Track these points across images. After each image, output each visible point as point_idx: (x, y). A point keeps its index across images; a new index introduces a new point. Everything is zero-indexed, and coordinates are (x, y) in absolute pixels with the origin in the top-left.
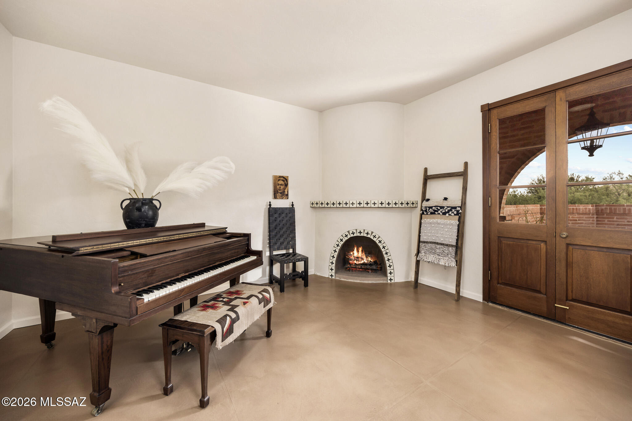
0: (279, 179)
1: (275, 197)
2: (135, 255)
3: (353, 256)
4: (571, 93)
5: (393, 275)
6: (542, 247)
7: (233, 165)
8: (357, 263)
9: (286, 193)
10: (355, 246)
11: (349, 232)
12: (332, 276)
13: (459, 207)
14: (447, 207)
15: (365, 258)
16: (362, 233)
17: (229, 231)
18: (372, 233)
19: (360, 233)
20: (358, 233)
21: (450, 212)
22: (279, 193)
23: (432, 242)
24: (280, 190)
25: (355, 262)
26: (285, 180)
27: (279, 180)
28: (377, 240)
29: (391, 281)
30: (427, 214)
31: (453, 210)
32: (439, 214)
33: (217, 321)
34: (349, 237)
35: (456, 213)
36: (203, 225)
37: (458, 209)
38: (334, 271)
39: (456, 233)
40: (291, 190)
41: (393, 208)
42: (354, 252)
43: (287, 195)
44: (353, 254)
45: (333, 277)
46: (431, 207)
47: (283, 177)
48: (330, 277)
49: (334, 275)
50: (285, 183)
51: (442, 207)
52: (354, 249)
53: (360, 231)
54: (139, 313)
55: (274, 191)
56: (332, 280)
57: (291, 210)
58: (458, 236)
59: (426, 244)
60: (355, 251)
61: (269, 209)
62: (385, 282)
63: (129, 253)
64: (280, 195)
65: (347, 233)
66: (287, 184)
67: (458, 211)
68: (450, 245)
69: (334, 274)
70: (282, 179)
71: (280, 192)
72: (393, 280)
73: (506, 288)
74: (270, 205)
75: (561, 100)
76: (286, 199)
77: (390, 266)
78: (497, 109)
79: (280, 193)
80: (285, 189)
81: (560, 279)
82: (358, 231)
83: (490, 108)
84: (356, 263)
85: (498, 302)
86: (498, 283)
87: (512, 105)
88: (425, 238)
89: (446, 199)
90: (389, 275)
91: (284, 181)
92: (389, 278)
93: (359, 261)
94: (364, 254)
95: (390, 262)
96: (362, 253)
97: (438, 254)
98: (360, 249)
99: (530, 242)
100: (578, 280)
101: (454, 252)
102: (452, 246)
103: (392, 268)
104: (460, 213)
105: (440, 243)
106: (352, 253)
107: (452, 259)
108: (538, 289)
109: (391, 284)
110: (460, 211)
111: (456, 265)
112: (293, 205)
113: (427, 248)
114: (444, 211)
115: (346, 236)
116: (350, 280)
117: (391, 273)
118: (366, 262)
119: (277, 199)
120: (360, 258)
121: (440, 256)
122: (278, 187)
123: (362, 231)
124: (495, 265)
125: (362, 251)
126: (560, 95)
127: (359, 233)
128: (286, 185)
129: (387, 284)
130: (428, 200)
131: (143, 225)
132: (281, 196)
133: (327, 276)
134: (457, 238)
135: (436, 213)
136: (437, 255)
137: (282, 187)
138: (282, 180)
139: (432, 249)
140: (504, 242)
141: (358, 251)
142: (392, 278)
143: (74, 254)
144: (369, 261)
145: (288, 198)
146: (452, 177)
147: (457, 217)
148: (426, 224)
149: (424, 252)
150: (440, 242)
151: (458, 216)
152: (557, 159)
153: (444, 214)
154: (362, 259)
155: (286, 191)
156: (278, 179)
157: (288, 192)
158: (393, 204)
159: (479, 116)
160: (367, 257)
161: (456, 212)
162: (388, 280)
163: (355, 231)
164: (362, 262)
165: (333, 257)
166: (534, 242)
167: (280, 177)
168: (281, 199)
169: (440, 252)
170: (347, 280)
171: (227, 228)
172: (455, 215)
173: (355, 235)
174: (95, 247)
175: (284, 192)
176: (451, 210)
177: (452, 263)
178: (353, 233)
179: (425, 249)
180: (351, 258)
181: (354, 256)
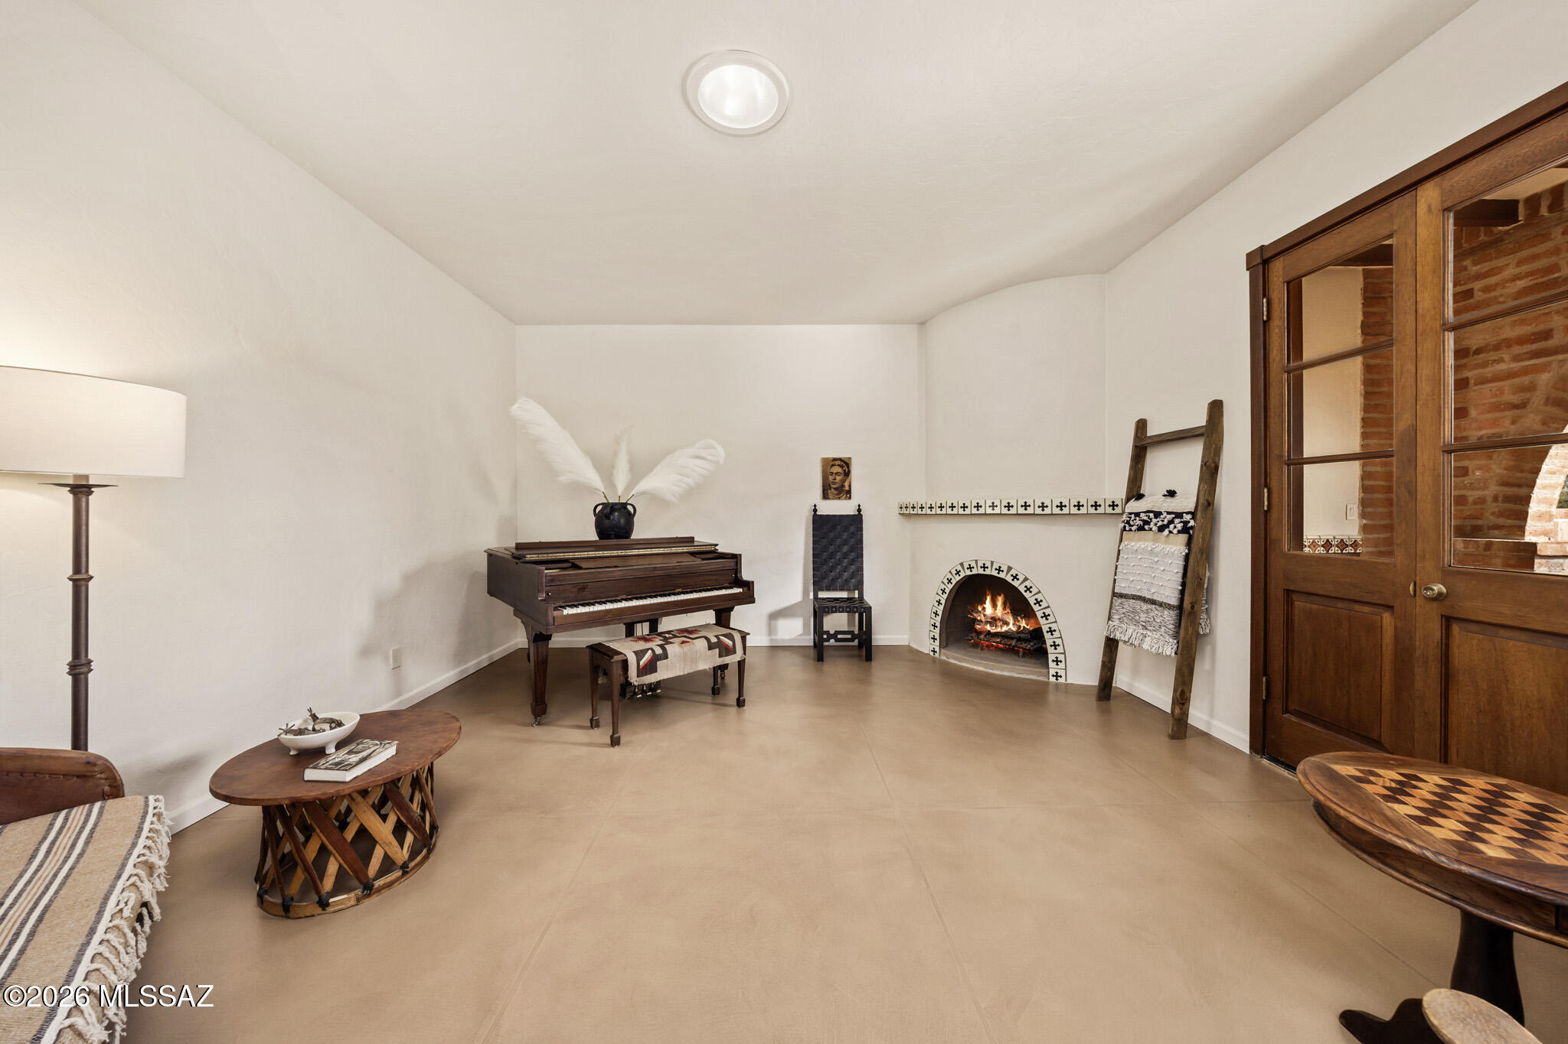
0: (833, 463)
1: (825, 496)
2: (575, 567)
3: (982, 615)
4: (1455, 184)
5: (1062, 665)
6: (1384, 621)
7: (721, 450)
8: (993, 630)
9: (847, 488)
10: (988, 592)
11: (962, 564)
12: (934, 651)
13: (1187, 513)
14: (1169, 513)
15: (1012, 619)
16: (987, 568)
17: (721, 549)
18: (1010, 569)
19: (984, 567)
20: (979, 568)
21: (1172, 526)
22: (832, 490)
23: (1136, 596)
24: (835, 483)
25: (988, 627)
26: (845, 465)
27: (833, 465)
28: (1021, 584)
29: (1057, 679)
30: (1131, 530)
31: (1177, 521)
32: (1151, 529)
33: (634, 652)
34: (962, 574)
35: (1180, 528)
36: (691, 540)
37: (1187, 517)
38: (937, 642)
39: (1180, 575)
40: (857, 481)
41: (1071, 516)
42: (985, 606)
43: (849, 492)
44: (984, 609)
45: (937, 655)
46: (1137, 515)
47: (840, 459)
48: (932, 654)
49: (938, 651)
50: (845, 471)
51: (1157, 514)
52: (986, 599)
53: (984, 564)
54: (556, 624)
55: (823, 486)
56: (934, 660)
57: (855, 521)
58: (1183, 584)
59: (1123, 600)
60: (988, 604)
61: (814, 515)
62: (1041, 678)
63: (570, 565)
64: (836, 492)
65: (959, 568)
66: (849, 472)
67: (1186, 523)
68: (1165, 604)
69: (937, 649)
70: (839, 462)
71: (834, 486)
72: (1064, 677)
73: (1301, 725)
74: (815, 510)
75: (1430, 210)
76: (845, 499)
77: (1055, 646)
78: (1282, 258)
79: (835, 489)
80: (843, 481)
81: (1425, 712)
82: (980, 564)
83: (1266, 257)
84: (989, 631)
85: (1282, 759)
86: (1287, 711)
87: (1315, 243)
88: (1123, 585)
89: (1171, 494)
90: (1052, 664)
91: (841, 466)
92: (1052, 672)
93: (996, 626)
94: (1008, 610)
95: (1054, 636)
96: (1004, 609)
97: (1144, 624)
98: (1000, 600)
99: (1357, 607)
100: (1472, 723)
101: (1171, 622)
102: (1169, 607)
103: (1060, 649)
104: (1192, 528)
105: (1149, 599)
106: (980, 609)
107: (1168, 637)
108: (1375, 735)
109: (1057, 686)
110: (1192, 523)
111: (1176, 653)
112: (859, 510)
113: (1124, 610)
114: (1160, 524)
115: (958, 573)
116: (964, 664)
117: (1057, 661)
118: (1014, 629)
119: (829, 499)
120: (999, 619)
121: (1146, 629)
122: (831, 478)
123: (988, 564)
124: (1277, 664)
125: (1004, 604)
126: (1429, 195)
127: (981, 567)
128: (847, 474)
129: (1047, 684)
130: (1140, 497)
131: (613, 536)
132: (837, 494)
133: (926, 651)
134: (1180, 588)
135: (1146, 527)
136: (1141, 627)
137: (838, 478)
138: (838, 465)
139: (1134, 612)
140: (1299, 604)
141: (994, 606)
142: (1061, 673)
143: (521, 561)
144: (1022, 628)
145: (850, 498)
146: (1185, 440)
147: (1184, 537)
148: (1128, 554)
149: (1120, 619)
150: (1149, 597)
151: (1187, 535)
152: (1418, 377)
153: (1161, 529)
154: (1007, 624)
155: (846, 484)
156: (831, 464)
157: (850, 486)
158: (1072, 507)
159: (1242, 280)
160: (1016, 620)
161: (1182, 524)
162: (1051, 676)
163: (973, 564)
164: (1005, 628)
165: (936, 614)
166: (1366, 609)
167: (835, 460)
168: (837, 499)
169: (1148, 619)
170: (960, 664)
171: (717, 545)
172: (1179, 532)
173: (975, 572)
174: (540, 556)
175: (843, 486)
176: (1171, 522)
177: (1166, 647)
178: (970, 568)
179: (1121, 611)
180: (979, 618)
181: (985, 615)
